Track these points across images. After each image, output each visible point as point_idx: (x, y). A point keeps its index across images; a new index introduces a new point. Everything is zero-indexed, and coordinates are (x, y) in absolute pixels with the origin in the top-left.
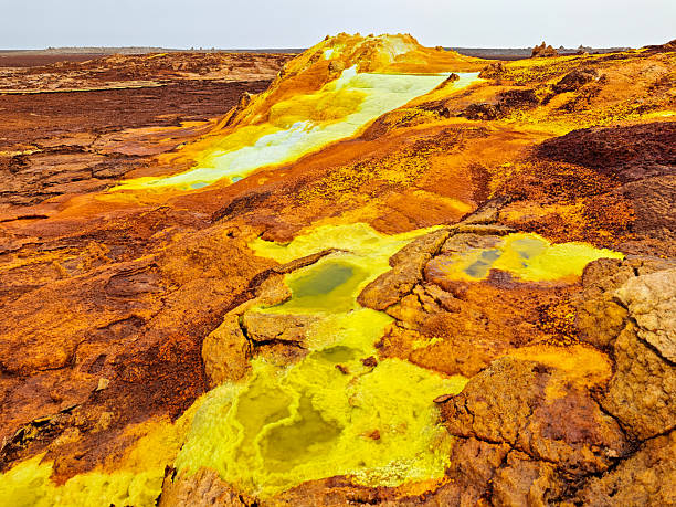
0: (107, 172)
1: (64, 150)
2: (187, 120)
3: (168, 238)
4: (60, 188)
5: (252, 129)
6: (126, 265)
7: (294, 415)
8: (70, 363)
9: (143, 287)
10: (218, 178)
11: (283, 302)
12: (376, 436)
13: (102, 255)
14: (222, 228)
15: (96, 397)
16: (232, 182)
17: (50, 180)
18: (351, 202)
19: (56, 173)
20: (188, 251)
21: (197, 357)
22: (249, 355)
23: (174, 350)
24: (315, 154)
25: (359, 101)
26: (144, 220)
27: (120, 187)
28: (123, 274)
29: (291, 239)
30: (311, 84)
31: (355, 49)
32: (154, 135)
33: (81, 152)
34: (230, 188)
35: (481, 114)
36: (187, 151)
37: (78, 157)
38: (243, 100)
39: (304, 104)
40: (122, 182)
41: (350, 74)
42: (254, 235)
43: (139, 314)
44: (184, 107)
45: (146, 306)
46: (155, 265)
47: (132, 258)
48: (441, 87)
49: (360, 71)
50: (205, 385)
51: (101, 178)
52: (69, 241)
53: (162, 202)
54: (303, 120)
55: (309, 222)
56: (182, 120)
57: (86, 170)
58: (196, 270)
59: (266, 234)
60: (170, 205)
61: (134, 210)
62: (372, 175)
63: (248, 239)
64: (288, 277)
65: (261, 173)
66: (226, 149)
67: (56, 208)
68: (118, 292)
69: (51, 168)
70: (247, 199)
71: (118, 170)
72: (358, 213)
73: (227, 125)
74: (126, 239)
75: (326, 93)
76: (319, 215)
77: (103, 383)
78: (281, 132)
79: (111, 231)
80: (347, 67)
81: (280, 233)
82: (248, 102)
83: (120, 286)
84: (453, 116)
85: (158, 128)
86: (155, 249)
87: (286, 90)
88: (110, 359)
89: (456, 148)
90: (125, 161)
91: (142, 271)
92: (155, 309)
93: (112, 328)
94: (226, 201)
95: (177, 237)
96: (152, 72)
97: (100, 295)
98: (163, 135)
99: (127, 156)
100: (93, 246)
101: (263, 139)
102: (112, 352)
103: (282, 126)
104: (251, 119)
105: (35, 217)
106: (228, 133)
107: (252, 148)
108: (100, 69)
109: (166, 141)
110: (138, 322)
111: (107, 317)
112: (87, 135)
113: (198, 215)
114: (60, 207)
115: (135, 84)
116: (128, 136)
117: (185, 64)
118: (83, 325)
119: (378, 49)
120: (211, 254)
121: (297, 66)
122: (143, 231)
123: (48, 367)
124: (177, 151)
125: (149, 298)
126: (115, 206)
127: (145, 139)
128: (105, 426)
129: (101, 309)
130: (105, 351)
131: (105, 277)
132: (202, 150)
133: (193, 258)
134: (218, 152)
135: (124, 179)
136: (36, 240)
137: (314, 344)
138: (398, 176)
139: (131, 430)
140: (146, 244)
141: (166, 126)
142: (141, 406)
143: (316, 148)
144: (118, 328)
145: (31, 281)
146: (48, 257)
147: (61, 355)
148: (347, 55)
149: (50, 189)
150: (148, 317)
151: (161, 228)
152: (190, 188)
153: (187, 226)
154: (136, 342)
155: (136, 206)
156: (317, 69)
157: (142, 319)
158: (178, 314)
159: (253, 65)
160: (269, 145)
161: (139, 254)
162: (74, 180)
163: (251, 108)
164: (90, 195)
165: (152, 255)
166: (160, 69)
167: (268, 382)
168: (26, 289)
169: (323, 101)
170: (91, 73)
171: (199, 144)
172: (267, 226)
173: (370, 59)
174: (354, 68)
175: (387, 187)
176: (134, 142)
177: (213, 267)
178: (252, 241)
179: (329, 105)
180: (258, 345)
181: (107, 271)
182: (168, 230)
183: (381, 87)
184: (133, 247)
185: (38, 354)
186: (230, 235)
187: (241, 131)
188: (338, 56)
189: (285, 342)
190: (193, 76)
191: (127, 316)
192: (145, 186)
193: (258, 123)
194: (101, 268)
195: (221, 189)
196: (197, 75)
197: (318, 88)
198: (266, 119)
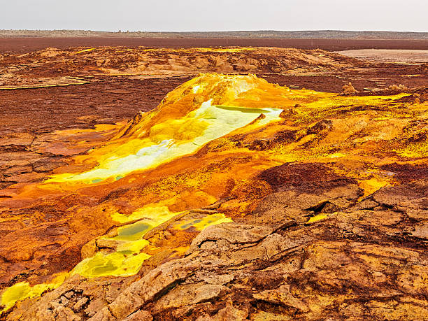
0: (42, 168)
1: (13, 149)
2: (101, 123)
3: (75, 211)
4: (14, 178)
5: (137, 141)
6: (54, 223)
7: (105, 265)
8: (31, 258)
9: (61, 232)
10: (108, 176)
11: (114, 237)
12: (125, 269)
13: (41, 218)
14: (101, 207)
15: (42, 267)
16: (115, 180)
17: (7, 172)
18: (167, 196)
19: (11, 167)
20: (83, 217)
21: (79, 254)
22: (96, 251)
23: (71, 251)
25: (204, 128)
26: (63, 201)
27: (51, 180)
28: (52, 227)
29: (131, 213)
30: (181, 111)
31: (213, 87)
32: (75, 137)
33: (24, 150)
34: (115, 182)
35: (258, 147)
36: (94, 154)
37: (23, 154)
38: (137, 118)
39: (172, 126)
40: (52, 176)
41: (207, 105)
42: (115, 211)
44: (100, 108)
45: (62, 239)
46: (67, 224)
47: (56, 220)
48: (253, 123)
49: (213, 104)
50: (80, 260)
51: (39, 172)
52: (25, 210)
53: (74, 190)
54: (169, 138)
55: (143, 205)
56: (96, 123)
57: (29, 165)
58: (85, 226)
59: (121, 211)
60: (78, 193)
61: (58, 195)
62: (182, 181)
63: (111, 213)
64: (120, 228)
65: (133, 175)
66: (119, 155)
67: (16, 192)
68: (50, 233)
69: (6, 163)
70: (117, 192)
71: (50, 167)
72: (167, 202)
73: (125, 134)
74: (53, 211)
75: (189, 119)
76: (149, 202)
77: (44, 263)
78: (154, 146)
79: (46, 206)
80: (206, 100)
81: (127, 210)
82: (140, 119)
83: (51, 231)
84: (242, 147)
85: (78, 130)
86: (68, 216)
87: (164, 114)
88: (47, 257)
89: (227, 169)
90: (53, 160)
91: (61, 225)
92: (65, 241)
93: (48, 247)
94: (107, 191)
95: (79, 211)
96: (79, 69)
97: (42, 235)
98: (80, 138)
99: (55, 156)
100: (37, 213)
101: (142, 150)
102: (48, 255)
103: (155, 141)
104: (140, 133)
105: (5, 197)
106: (124, 142)
107: (133, 156)
108: (35, 64)
109: (82, 143)
110: (58, 245)
111: (45, 243)
112: (27, 135)
113: (92, 199)
114: (18, 191)
115: (63, 80)
116: (55, 137)
117: (108, 60)
118: (36, 246)
119: (228, 88)
120: (93, 219)
121: (175, 96)
122: (62, 207)
123: (22, 260)
124: (88, 154)
125: (63, 237)
126: (48, 192)
127: (68, 140)
128: (46, 274)
129: (43, 240)
130: (45, 254)
131: (45, 227)
132: (104, 154)
133: (85, 221)
134: (114, 157)
135: (53, 173)
136: (8, 209)
137: (119, 249)
138: (194, 183)
139: (54, 275)
140: (63, 213)
141: (84, 128)
142: (58, 269)
143: (168, 160)
144: (50, 247)
145: (9, 229)
146: (16, 218)
147: (28, 256)
148: (207, 91)
149: (9, 179)
150: (62, 244)
151: (72, 205)
152: (91, 182)
153: (85, 205)
154: (57, 251)
155: (59, 192)
156: (186, 100)
157: (59, 244)
158: (75, 243)
159: (166, 62)
160: (145, 155)
161: (60, 218)
162: (22, 173)
163: (141, 124)
164: (34, 185)
165: (66, 219)
166: (86, 65)
167: (99, 258)
168: (7, 232)
169: (185, 125)
170: (28, 68)
171: (103, 150)
172: (123, 207)
173: (221, 95)
174: (211, 101)
175: (186, 189)
176: (60, 143)
177: (93, 224)
178: (113, 214)
179: (186, 130)
180: (100, 248)
181: (45, 225)
182: (75, 207)
183: (220, 119)
184: (57, 215)
185: (19, 255)
186: (104, 210)
187: (132, 143)
188: (202, 91)
189: (109, 248)
190: (113, 72)
191: (53, 243)
192: (66, 180)
193: (142, 138)
194: (42, 224)
195: (108, 184)
196: (117, 71)
197: (185, 114)
198: (147, 135)
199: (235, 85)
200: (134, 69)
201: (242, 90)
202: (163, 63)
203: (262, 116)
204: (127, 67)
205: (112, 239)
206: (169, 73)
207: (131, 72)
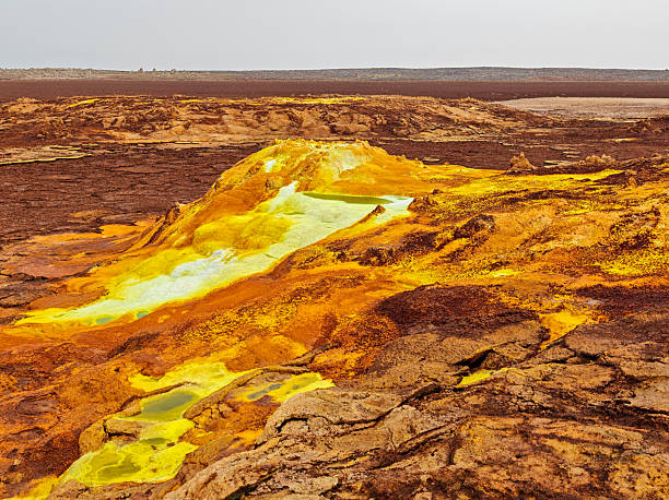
0: (12, 300)
2: (110, 222)
3: (68, 372)
5: (172, 253)
6: (32, 393)
7: (120, 463)
9: (44, 409)
10: (124, 313)
11: (134, 415)
12: (155, 470)
13: (11, 384)
14: (112, 365)
15: (13, 469)
16: (136, 318)
18: (223, 344)
20: (81, 382)
22: (105, 440)
23: (62, 441)
24: (222, 290)
25: (284, 230)
26: (48, 355)
27: (27, 320)
28: (29, 399)
29: (163, 374)
30: (245, 202)
31: (298, 162)
32: (66, 247)
34: (131, 325)
35: (374, 259)
36: (100, 275)
38: (171, 213)
39: (230, 227)
40: (28, 314)
41: (288, 192)
42: (136, 371)
43: (40, 426)
44: (109, 197)
45: (46, 421)
46: (55, 393)
47: (35, 388)
48: (364, 220)
49: (298, 190)
50: (78, 455)
51: (6, 306)
53: (66, 337)
54: (225, 247)
55: (182, 360)
56: (102, 223)
58: (86, 397)
59: (146, 371)
60: (73, 341)
61: (39, 345)
62: (249, 319)
63: (129, 374)
64: (144, 400)
65: (165, 309)
66: (141, 276)
68: (26, 411)
70: (139, 339)
71: (25, 297)
72: (223, 354)
73: (151, 241)
74: (31, 372)
75: (258, 214)
76: (193, 355)
77: (17, 462)
78: (200, 260)
79: (19, 364)
80: (286, 183)
81: (156, 369)
82: (177, 216)
83: (27, 407)
84: (348, 260)
85: (73, 235)
86: (56, 381)
87: (218, 207)
88: (21, 451)
89: (323, 298)
90: (31, 286)
91: (44, 397)
92: (52, 423)
93: (22, 434)
94: (122, 338)
95: (75, 371)
96: (73, 132)
97: (12, 413)
98: (75, 249)
99: (33, 279)
100: (3, 377)
101: (180, 268)
102: (22, 448)
103: (203, 252)
104: (176, 238)
106: (149, 255)
109: (79, 257)
110: (40, 431)
111: (18, 428)
113: (97, 351)
115: (47, 152)
116: (34, 248)
117: (121, 118)
118: (3, 432)
119: (323, 164)
120: (98, 385)
121: (235, 177)
122: (46, 365)
124: (89, 275)
125: (49, 416)
126: (21, 340)
127: (55, 251)
128: (19, 481)
129: (14, 422)
130: (17, 447)
131: (16, 401)
132: (116, 275)
133: (85, 388)
134: (132, 279)
135: (30, 309)
137: (143, 436)
138: (269, 321)
139: (33, 482)
140: (48, 376)
141: (82, 231)
142: (40, 472)
143: (225, 283)
144: (26, 433)
148: (288, 168)
150: (46, 428)
151: (62, 362)
152: (95, 323)
153: (85, 361)
154: (38, 441)
155: (41, 341)
156: (253, 184)
157: (42, 429)
158: (68, 426)
159: (220, 120)
160: (185, 275)
161: (42, 385)
163: (179, 224)
165: (52, 386)
166: (85, 125)
167: (110, 451)
169: (252, 225)
171: (114, 268)
172: (149, 363)
173: (310, 174)
174: (294, 185)
175: (256, 331)
176: (39, 258)
177: (98, 395)
178: (132, 376)
179: (254, 232)
180: (111, 435)
181: (17, 396)
182: (68, 364)
183: (311, 214)
184: (37, 379)
186: (117, 370)
187: (163, 255)
188: (279, 169)
189: (127, 434)
190: (130, 137)
191: (32, 427)
192: (51, 319)
193: (181, 246)
194: (12, 395)
195: (124, 325)
196: (137, 136)
197: (252, 207)
198: (189, 242)
199: (335, 158)
200: (165, 133)
201: (346, 167)
202: (214, 122)
203: (379, 210)
204: (154, 129)
205: (131, 419)
206: (224, 139)
207: (160, 137)
